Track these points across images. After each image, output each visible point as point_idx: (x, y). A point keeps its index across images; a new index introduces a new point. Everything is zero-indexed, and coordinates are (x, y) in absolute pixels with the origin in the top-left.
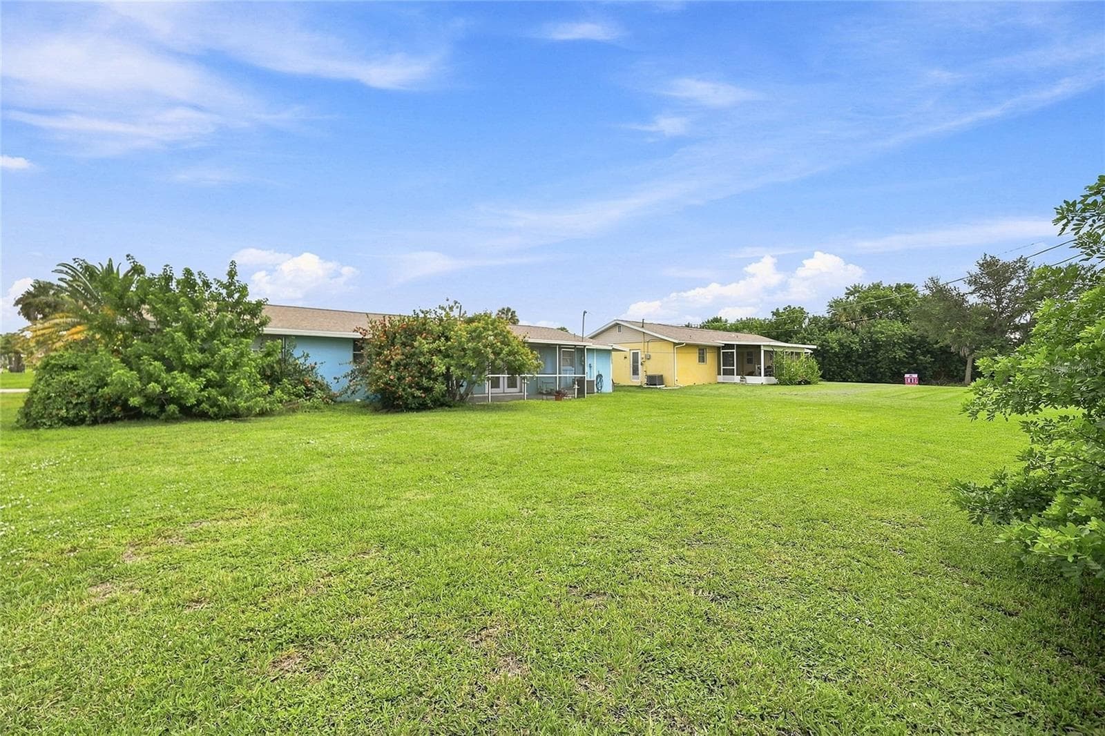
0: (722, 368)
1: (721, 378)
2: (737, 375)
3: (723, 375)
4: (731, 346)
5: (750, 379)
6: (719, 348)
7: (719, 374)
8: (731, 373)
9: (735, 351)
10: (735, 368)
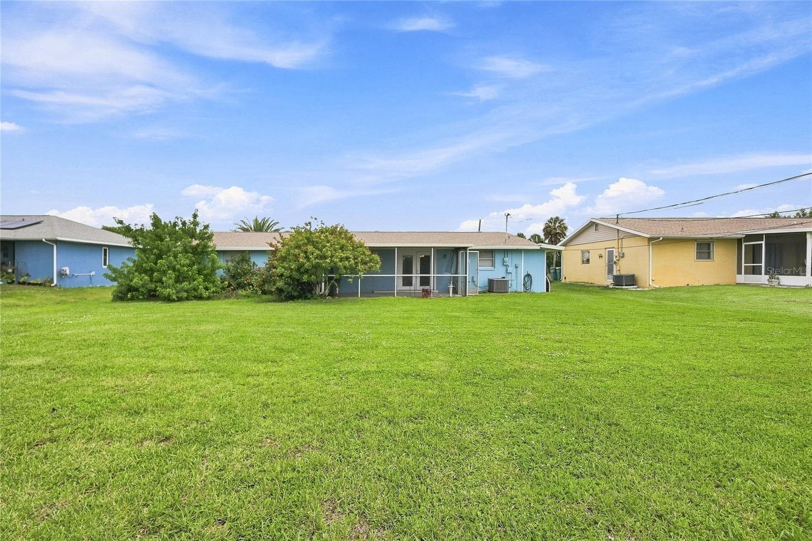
0: (743, 265)
1: (742, 278)
2: (766, 274)
3: (745, 274)
4: (759, 237)
5: (787, 280)
6: (739, 241)
7: (739, 272)
8: (755, 271)
9: (763, 243)
10: (763, 265)
